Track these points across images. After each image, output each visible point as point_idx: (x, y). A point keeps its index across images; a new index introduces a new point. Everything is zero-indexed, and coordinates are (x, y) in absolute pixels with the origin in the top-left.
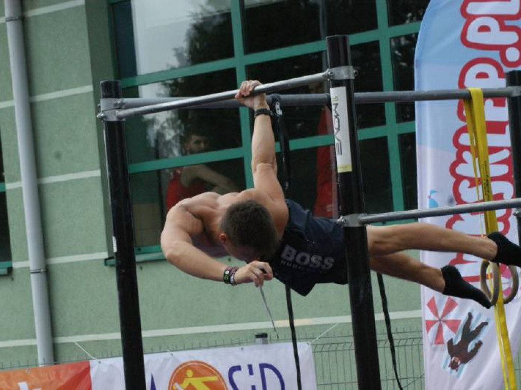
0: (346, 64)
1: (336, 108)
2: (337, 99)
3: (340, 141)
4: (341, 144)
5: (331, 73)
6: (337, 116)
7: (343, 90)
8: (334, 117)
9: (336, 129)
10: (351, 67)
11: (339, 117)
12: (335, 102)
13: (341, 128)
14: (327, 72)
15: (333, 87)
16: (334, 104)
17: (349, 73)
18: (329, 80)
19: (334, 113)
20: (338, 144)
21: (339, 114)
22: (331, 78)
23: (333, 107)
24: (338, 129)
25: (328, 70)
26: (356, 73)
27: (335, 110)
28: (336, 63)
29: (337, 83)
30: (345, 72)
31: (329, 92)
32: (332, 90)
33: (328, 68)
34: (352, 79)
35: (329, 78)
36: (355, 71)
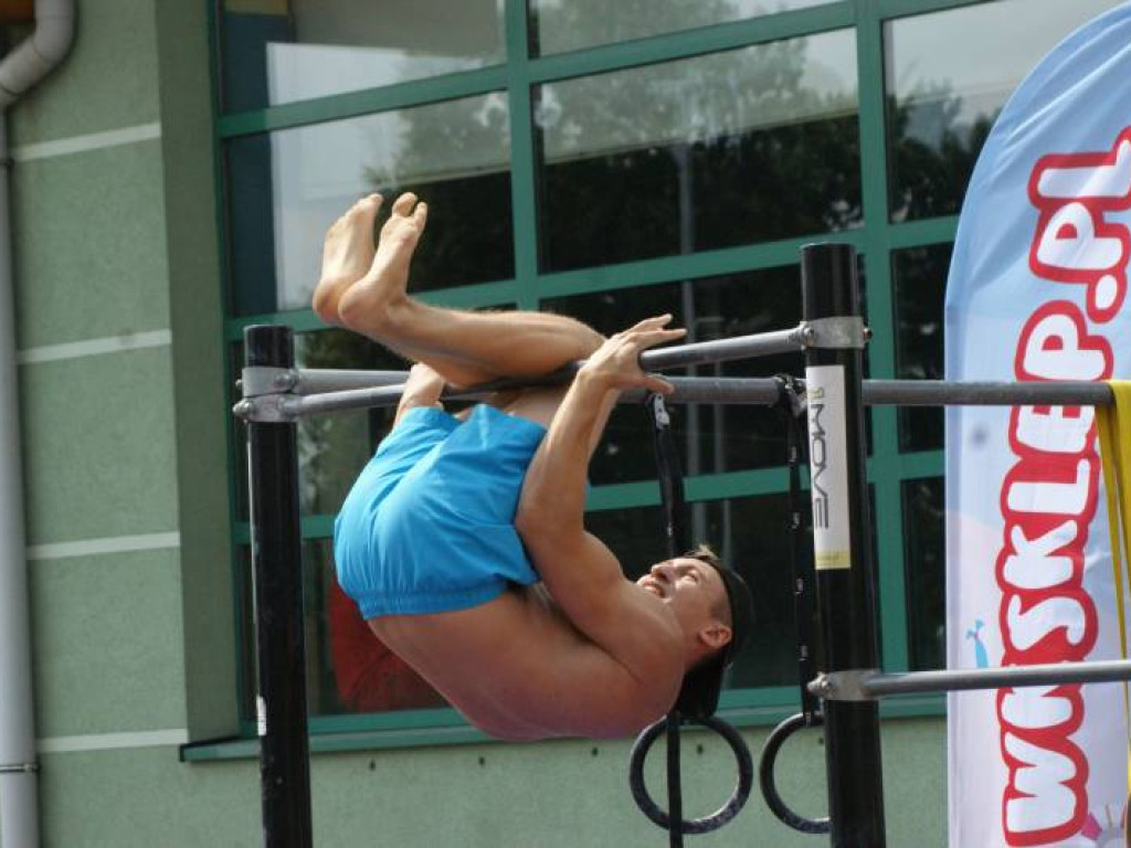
0: (847, 312)
1: (817, 416)
2: (821, 392)
3: (824, 494)
4: (826, 501)
5: (812, 331)
6: (820, 434)
7: (838, 372)
8: (811, 438)
9: (816, 465)
10: (858, 320)
11: (825, 437)
12: (816, 402)
13: (827, 463)
14: (802, 328)
15: (813, 364)
16: (814, 406)
17: (851, 333)
18: (803, 348)
19: (812, 428)
20: (818, 500)
21: (825, 429)
22: (811, 344)
23: (811, 413)
24: (822, 466)
25: (803, 324)
26: (869, 333)
27: (816, 420)
28: (822, 310)
29: (825, 357)
30: (843, 332)
31: (802, 376)
32: (809, 371)
33: (801, 319)
34: (859, 349)
35: (805, 344)
36: (866, 330)
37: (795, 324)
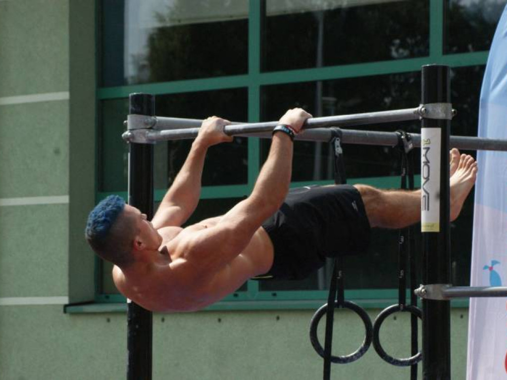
0: (444, 100)
2: (428, 141)
3: (428, 194)
5: (425, 110)
6: (427, 163)
7: (438, 131)
8: (422, 164)
9: (425, 178)
10: (450, 105)
12: (426, 146)
13: (430, 178)
14: (421, 108)
15: (426, 126)
16: (424, 148)
17: (446, 112)
18: (421, 118)
19: (423, 159)
20: (424, 196)
21: (430, 159)
22: (425, 116)
23: (423, 152)
25: (421, 106)
26: (454, 112)
27: (425, 155)
28: (431, 99)
29: (431, 123)
30: (441, 110)
31: (419, 132)
32: (423, 130)
33: (421, 103)
34: (449, 120)
35: (421, 116)
36: (453, 110)
37: (418, 106)
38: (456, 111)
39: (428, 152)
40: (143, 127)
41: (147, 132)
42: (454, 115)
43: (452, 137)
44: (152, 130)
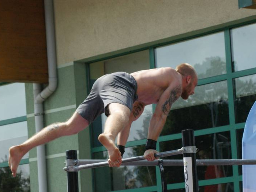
0: (192, 145)
1: (186, 167)
2: (187, 163)
3: (188, 186)
4: (188, 187)
5: (184, 150)
6: (187, 172)
7: (190, 158)
8: (185, 173)
9: (186, 179)
10: (195, 147)
11: (188, 173)
12: (186, 165)
14: (182, 149)
15: (185, 157)
16: (185, 166)
17: (193, 150)
18: (183, 153)
19: (185, 171)
20: (187, 187)
21: (188, 171)
23: (185, 168)
24: (187, 179)
26: (197, 150)
27: (186, 169)
28: (187, 145)
29: (187, 155)
30: (191, 149)
32: (184, 158)
33: (182, 147)
34: (195, 153)
35: (183, 152)
36: (197, 149)
37: (181, 148)
38: (198, 149)
39: (187, 168)
40: (72, 164)
41: (74, 167)
42: (197, 151)
43: (197, 160)
44: (76, 166)
